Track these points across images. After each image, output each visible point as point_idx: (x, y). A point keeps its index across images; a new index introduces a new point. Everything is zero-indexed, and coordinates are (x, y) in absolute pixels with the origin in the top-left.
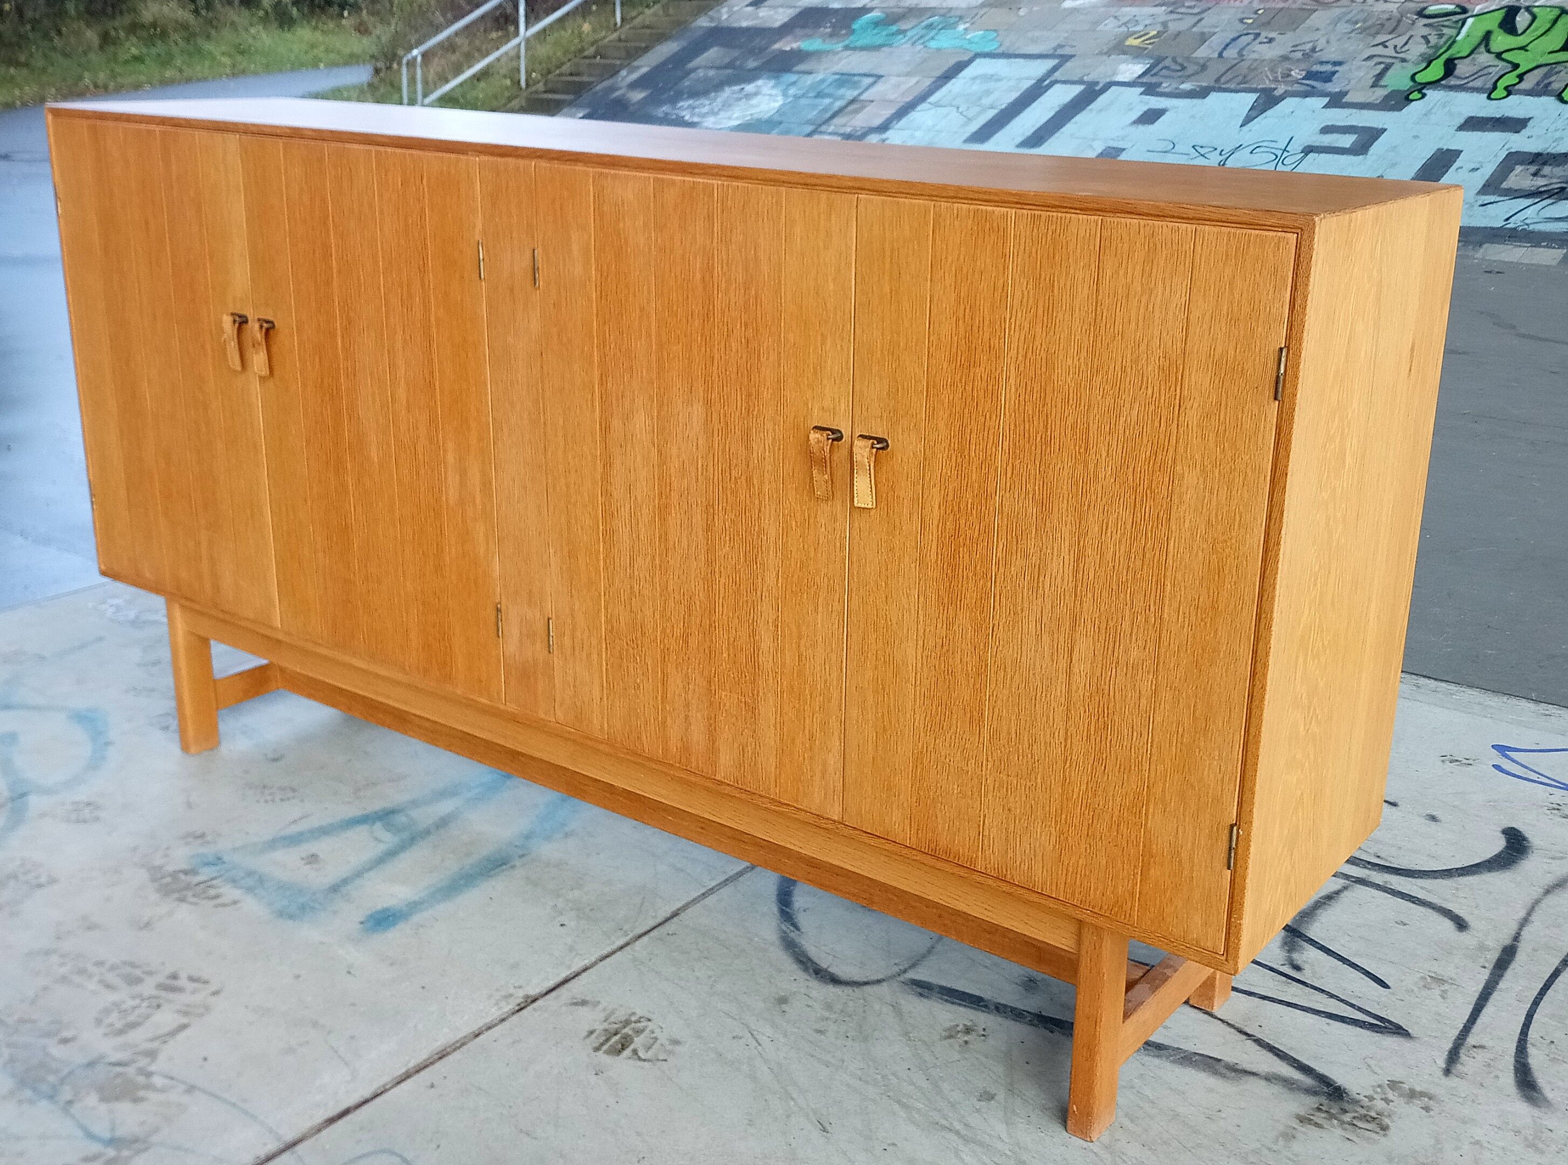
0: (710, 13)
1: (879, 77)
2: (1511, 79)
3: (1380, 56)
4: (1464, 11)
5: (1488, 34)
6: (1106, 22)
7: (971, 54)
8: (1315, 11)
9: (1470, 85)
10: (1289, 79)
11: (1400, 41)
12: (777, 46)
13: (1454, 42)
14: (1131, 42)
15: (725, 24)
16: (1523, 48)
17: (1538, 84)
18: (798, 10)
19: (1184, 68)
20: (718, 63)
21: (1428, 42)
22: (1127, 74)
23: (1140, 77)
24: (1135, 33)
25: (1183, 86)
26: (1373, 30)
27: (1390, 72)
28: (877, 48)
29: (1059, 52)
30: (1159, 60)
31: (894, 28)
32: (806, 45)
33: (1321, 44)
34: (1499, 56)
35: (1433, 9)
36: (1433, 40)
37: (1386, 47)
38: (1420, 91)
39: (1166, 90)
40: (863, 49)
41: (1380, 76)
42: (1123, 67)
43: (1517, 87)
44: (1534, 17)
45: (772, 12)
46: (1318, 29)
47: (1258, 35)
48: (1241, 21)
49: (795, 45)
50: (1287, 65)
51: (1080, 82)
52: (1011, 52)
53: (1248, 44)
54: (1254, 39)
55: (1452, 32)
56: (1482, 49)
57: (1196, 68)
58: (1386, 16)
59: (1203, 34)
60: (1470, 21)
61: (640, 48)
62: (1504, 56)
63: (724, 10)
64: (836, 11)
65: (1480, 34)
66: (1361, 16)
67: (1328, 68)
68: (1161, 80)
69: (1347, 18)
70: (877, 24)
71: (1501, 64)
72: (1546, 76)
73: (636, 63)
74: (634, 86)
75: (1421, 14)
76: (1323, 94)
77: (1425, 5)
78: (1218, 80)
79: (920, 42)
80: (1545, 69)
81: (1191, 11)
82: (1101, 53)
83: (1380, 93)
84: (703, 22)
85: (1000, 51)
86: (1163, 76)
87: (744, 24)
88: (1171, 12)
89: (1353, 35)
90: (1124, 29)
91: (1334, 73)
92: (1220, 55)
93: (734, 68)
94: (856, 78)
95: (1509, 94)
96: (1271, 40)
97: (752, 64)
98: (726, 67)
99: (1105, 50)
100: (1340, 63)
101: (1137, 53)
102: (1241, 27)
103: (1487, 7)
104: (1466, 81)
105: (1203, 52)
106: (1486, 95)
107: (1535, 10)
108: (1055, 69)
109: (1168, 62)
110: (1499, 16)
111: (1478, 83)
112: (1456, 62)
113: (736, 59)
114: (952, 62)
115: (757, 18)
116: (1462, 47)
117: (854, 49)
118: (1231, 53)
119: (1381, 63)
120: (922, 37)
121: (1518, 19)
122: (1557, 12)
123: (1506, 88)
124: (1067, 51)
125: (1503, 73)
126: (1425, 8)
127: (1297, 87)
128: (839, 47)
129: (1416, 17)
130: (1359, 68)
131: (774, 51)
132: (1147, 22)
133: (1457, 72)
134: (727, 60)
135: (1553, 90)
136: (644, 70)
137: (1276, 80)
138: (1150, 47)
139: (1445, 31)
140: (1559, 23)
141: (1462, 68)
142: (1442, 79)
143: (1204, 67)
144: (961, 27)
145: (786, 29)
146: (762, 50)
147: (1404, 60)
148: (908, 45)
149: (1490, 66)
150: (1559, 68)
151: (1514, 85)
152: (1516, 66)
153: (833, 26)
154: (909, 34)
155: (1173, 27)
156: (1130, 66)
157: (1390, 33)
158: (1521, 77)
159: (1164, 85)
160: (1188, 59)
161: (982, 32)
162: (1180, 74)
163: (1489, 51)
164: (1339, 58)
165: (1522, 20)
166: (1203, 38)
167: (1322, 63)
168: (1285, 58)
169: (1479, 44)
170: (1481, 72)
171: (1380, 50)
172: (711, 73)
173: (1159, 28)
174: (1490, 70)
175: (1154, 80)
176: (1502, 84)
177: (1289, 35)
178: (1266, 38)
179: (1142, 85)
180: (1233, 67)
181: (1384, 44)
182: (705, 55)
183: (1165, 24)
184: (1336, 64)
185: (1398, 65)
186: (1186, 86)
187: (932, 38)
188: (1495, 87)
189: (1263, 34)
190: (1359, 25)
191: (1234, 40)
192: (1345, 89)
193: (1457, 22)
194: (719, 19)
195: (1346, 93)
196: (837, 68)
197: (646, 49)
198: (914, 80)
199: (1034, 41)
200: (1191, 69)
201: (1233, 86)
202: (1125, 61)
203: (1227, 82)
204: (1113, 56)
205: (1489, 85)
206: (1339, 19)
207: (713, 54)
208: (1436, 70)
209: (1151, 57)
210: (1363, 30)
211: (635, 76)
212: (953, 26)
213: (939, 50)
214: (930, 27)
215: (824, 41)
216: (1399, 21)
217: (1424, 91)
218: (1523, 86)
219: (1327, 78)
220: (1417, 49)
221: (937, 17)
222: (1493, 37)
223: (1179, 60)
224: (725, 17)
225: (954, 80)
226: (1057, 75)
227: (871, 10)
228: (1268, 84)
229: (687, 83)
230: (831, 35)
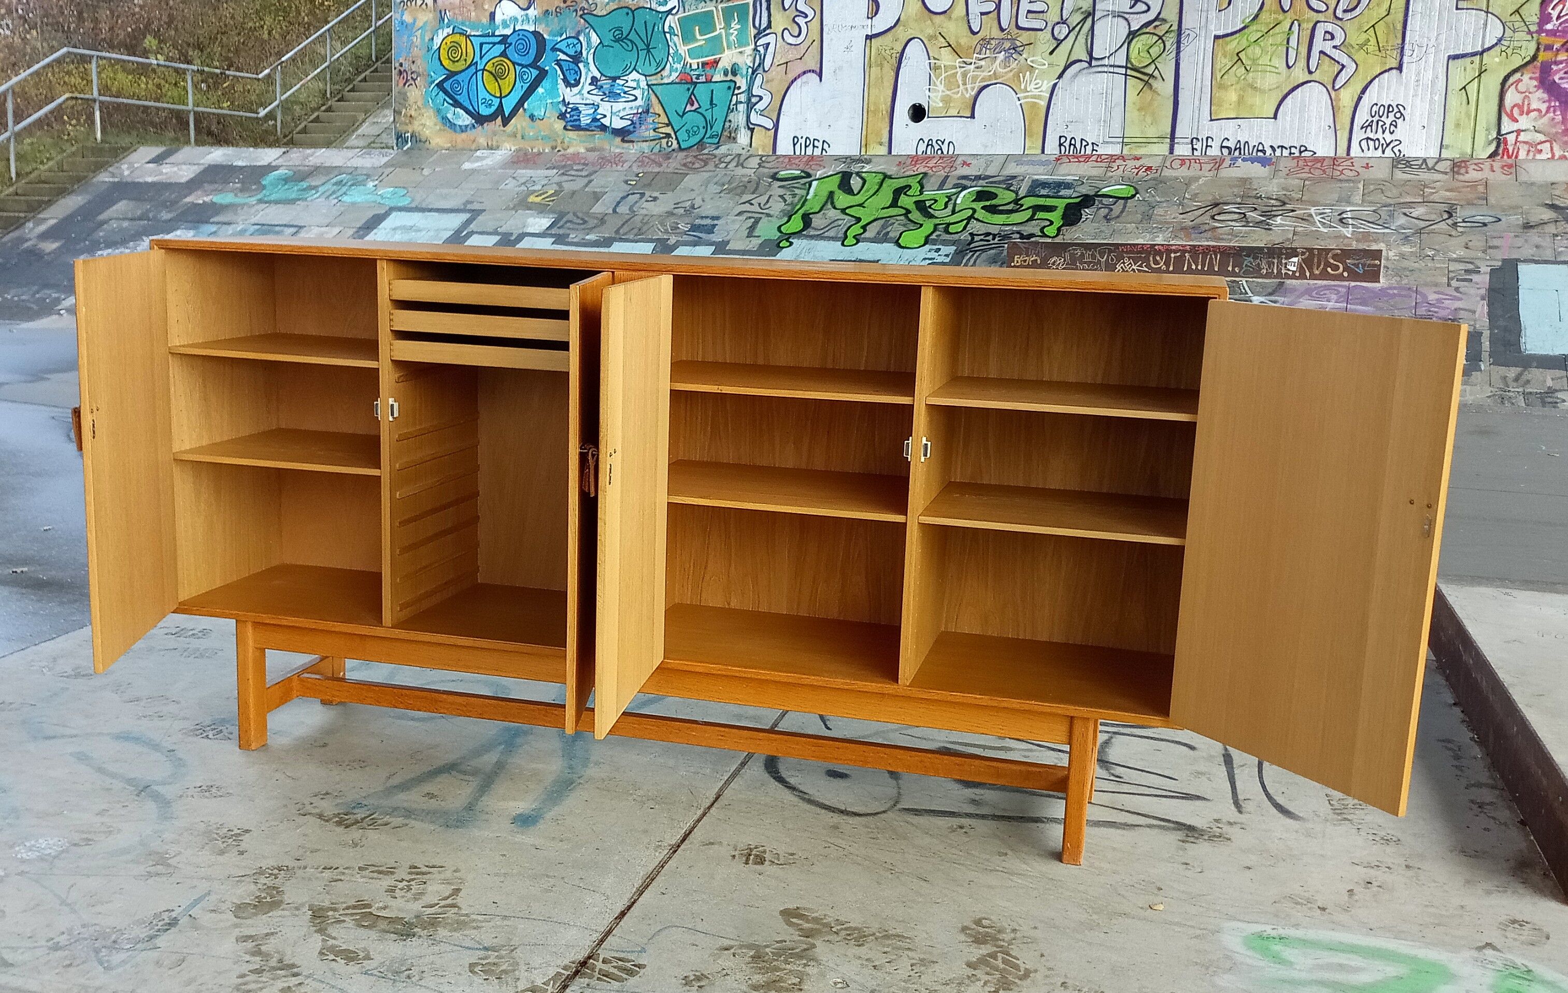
0: (110, 169)
1: (301, 227)
2: (856, 230)
3: (749, 212)
4: (809, 175)
5: (831, 194)
6: (507, 182)
7: (387, 208)
8: (687, 174)
9: (826, 234)
10: (678, 231)
11: (763, 200)
12: (188, 199)
13: (806, 200)
14: (532, 199)
15: (129, 180)
16: (861, 205)
17: (878, 233)
18: (202, 168)
19: (585, 222)
20: (130, 216)
21: (785, 201)
22: (536, 227)
23: (547, 228)
24: (535, 191)
25: (587, 237)
26: (739, 191)
27: (760, 225)
28: (292, 202)
29: (469, 207)
30: (561, 215)
31: (304, 184)
32: (218, 199)
33: (698, 203)
34: (843, 211)
35: (783, 174)
36: (789, 199)
37: (752, 204)
38: (787, 240)
39: (575, 240)
40: (277, 202)
41: (752, 228)
42: (531, 220)
43: (862, 236)
44: (864, 182)
45: (175, 169)
46: (692, 190)
47: (643, 195)
48: (626, 182)
49: (207, 199)
50: (673, 219)
51: (495, 233)
52: (424, 206)
53: (636, 202)
54: (641, 198)
55: (804, 192)
56: (829, 206)
57: (595, 221)
58: (746, 179)
59: (594, 193)
60: (815, 184)
61: (43, 202)
62: (847, 211)
63: (124, 167)
64: (242, 168)
65: (825, 194)
66: (727, 179)
67: (708, 222)
68: (568, 232)
69: (715, 180)
70: (286, 180)
71: (847, 217)
72: (884, 227)
73: (41, 216)
74: (44, 236)
75: (774, 177)
76: (711, 244)
77: (776, 170)
78: (617, 232)
79: (334, 196)
80: (882, 222)
81: (580, 173)
82: (507, 209)
83: (755, 243)
84: (104, 177)
85: (413, 205)
86: (569, 229)
87: (149, 179)
88: (563, 174)
89: (722, 195)
90: (523, 188)
91: (714, 226)
92: (614, 211)
93: (149, 220)
94: (277, 228)
95: (858, 242)
96: (655, 199)
97: (165, 215)
98: (140, 219)
99: (512, 206)
100: (718, 218)
101: (541, 209)
102: (629, 187)
103: (825, 173)
104: (822, 231)
105: (598, 209)
106: (840, 243)
107: (863, 175)
108: (468, 222)
109: (570, 217)
110: (837, 179)
111: (831, 233)
112: (811, 216)
113: (148, 211)
114: (370, 214)
115: (161, 173)
116: (813, 205)
117: (269, 202)
118: (623, 209)
119: (750, 218)
120: (334, 192)
121: (851, 182)
122: (881, 177)
123: (854, 237)
124: (476, 206)
125: (849, 225)
126: (776, 173)
127: (686, 238)
128: (253, 200)
129: (771, 180)
130: (734, 221)
131: (187, 204)
132: (543, 183)
133: (812, 225)
134: (139, 213)
135: (891, 238)
136: (52, 222)
137: (666, 232)
138: (551, 203)
139: (797, 191)
140: (884, 185)
141: (817, 221)
142: (803, 230)
143: (602, 221)
144: (371, 184)
145: (193, 184)
146: (174, 203)
147: (768, 215)
148: (322, 199)
149: (838, 220)
150: (892, 221)
151: (861, 234)
152: (859, 220)
153: (242, 182)
154: (321, 189)
155: (568, 187)
156: (537, 220)
157: (753, 193)
158: (864, 228)
159: (571, 236)
160: (587, 213)
161: (392, 189)
162: (583, 226)
163: (835, 208)
164: (716, 214)
165: (855, 182)
166: (597, 197)
167: (702, 217)
168: (670, 214)
169: (826, 202)
170: (832, 224)
171: (747, 207)
172: (125, 224)
173: (555, 187)
174: (840, 222)
175: (561, 232)
176: (851, 234)
177: (670, 194)
178: (650, 197)
179: (552, 236)
180: (627, 222)
181: (749, 202)
182: (114, 208)
183: (559, 184)
184: (713, 218)
185: (765, 219)
186: (591, 237)
187: (345, 193)
188: (846, 237)
189: (648, 194)
190: (726, 187)
191: (623, 198)
192: (726, 239)
193: (805, 184)
194: (122, 174)
195: (728, 242)
196: (254, 220)
197: (49, 203)
198: (336, 230)
199: (445, 197)
200: (592, 223)
201: (631, 237)
202: (532, 216)
203: (625, 234)
204: (519, 211)
205: (841, 235)
206: (709, 182)
207: (122, 206)
208: (796, 224)
209: (554, 212)
210: (730, 191)
211: (43, 228)
212: (363, 183)
213: (353, 204)
214: (339, 183)
215: (236, 195)
216: (758, 184)
217: (790, 240)
218: (867, 235)
219: (710, 230)
220: (777, 207)
221: (344, 175)
222: (836, 197)
223: (580, 215)
224: (126, 173)
225: (375, 231)
226: (472, 227)
227: (276, 168)
228: (660, 235)
229: (101, 234)
230: (241, 190)
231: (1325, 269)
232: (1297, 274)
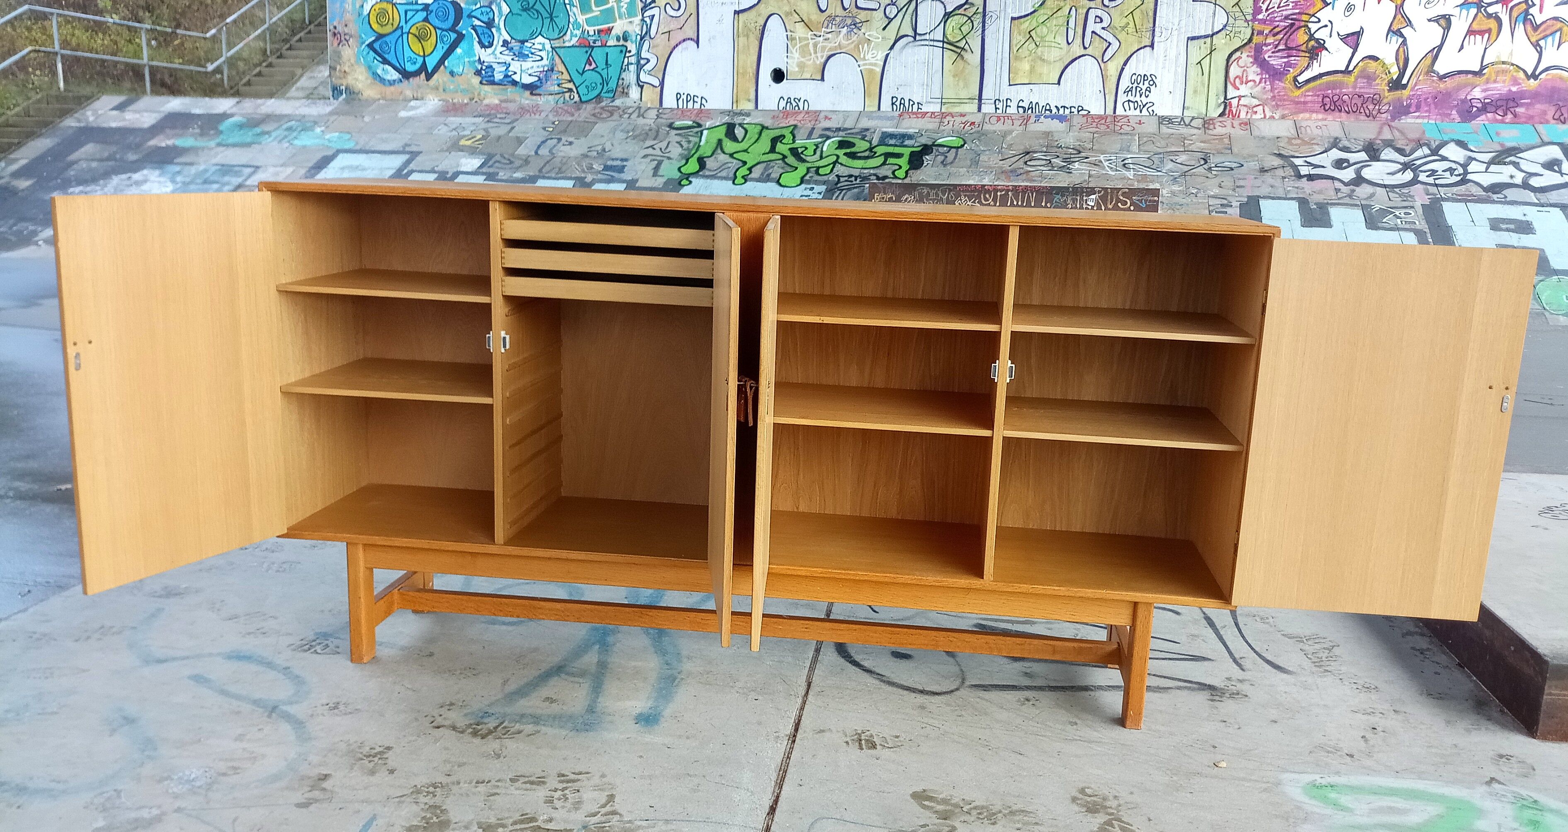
0: (76, 115)
1: (257, 167)
2: (744, 171)
3: (652, 155)
4: (699, 125)
5: (720, 142)
6: (440, 127)
7: (334, 151)
8: (597, 123)
9: (719, 175)
10: (593, 170)
11: (663, 145)
12: (152, 143)
13: (699, 146)
14: (463, 142)
15: (94, 125)
16: (746, 151)
17: (762, 174)
18: (162, 115)
19: (511, 162)
20: (98, 156)
21: (682, 146)
22: (469, 166)
23: (479, 168)
24: (464, 136)
25: (515, 175)
26: (641, 137)
27: (663, 166)
28: (248, 145)
29: (407, 149)
30: (490, 157)
31: (258, 130)
32: (180, 142)
33: (608, 147)
34: (731, 155)
35: (678, 124)
36: (685, 145)
37: (654, 149)
38: (687, 179)
39: (503, 178)
40: (235, 145)
41: (657, 169)
42: (463, 161)
43: (749, 176)
44: (746, 132)
45: (137, 116)
46: (602, 136)
47: (560, 140)
48: (544, 129)
49: (170, 142)
50: (588, 161)
51: (433, 171)
52: (367, 148)
53: (555, 146)
54: (558, 143)
55: (697, 140)
56: (719, 151)
57: (521, 162)
58: (648, 128)
59: (518, 138)
60: (705, 132)
61: (13, 144)
62: (735, 155)
63: (89, 113)
64: (199, 115)
65: (714, 142)
66: (630, 127)
67: (618, 163)
68: (497, 170)
69: (621, 128)
70: (241, 126)
71: (735, 161)
72: (766, 169)
73: (12, 156)
74: (16, 175)
75: (671, 126)
76: (623, 181)
77: (672, 121)
78: (540, 171)
79: (286, 140)
80: (763, 165)
81: (503, 121)
82: (442, 151)
83: (659, 182)
84: (70, 122)
85: (358, 147)
86: (498, 168)
87: (114, 125)
88: (488, 121)
89: (628, 140)
90: (454, 133)
91: (624, 167)
92: (536, 153)
93: (116, 160)
94: (236, 169)
95: (746, 181)
96: (571, 143)
97: (132, 157)
98: (108, 159)
99: (445, 148)
100: (626, 160)
101: (472, 151)
102: (546, 133)
103: (713, 124)
104: (715, 172)
105: (522, 151)
106: (731, 182)
107: (745, 126)
108: (408, 162)
109: (498, 158)
110: (723, 129)
111: (724, 174)
112: (705, 159)
113: (115, 153)
114: (319, 156)
115: (124, 120)
116: (705, 150)
117: (227, 146)
118: (544, 151)
119: (654, 160)
120: (286, 137)
121: (736, 132)
122: (759, 128)
123: (743, 177)
124: (414, 149)
125: (737, 167)
126: (672, 123)
127: (600, 177)
128: (212, 144)
129: (668, 129)
130: (640, 163)
131: (150, 147)
132: (472, 128)
133: (707, 167)
134: (106, 154)
135: (773, 179)
136: (23, 162)
137: (583, 171)
138: (480, 146)
139: (691, 138)
140: (763, 134)
141: (710, 163)
142: (698, 172)
143: (526, 161)
144: (318, 130)
145: (156, 129)
146: (138, 146)
147: (669, 158)
148: (275, 143)
149: (727, 163)
150: (772, 164)
151: (748, 175)
152: (745, 163)
153: (201, 128)
154: (274, 134)
155: (494, 132)
156: (469, 160)
157: (654, 139)
158: (750, 169)
159: (500, 174)
160: (513, 155)
161: (337, 134)
162: (510, 166)
163: (724, 153)
164: (624, 156)
165: (739, 132)
166: (520, 141)
167: (613, 159)
168: (585, 156)
169: (716, 148)
170: (723, 166)
171: (650, 151)
172: (94, 164)
173: (484, 133)
174: (730, 165)
175: (491, 170)
176: (739, 174)
177: (583, 139)
178: (567, 141)
179: (483, 174)
180: (548, 162)
181: (652, 147)
182: (83, 150)
183: (486, 130)
184: (622, 160)
185: (666, 162)
186: (518, 175)
187: (296, 138)
188: (735, 177)
189: (564, 139)
190: (631, 134)
191: (543, 142)
192: (635, 178)
193: (697, 133)
194: (87, 119)
195: (637, 180)
196: (214, 161)
197: (19, 145)
198: (289, 170)
199: (384, 141)
200: (518, 163)
201: (553, 175)
202: (464, 156)
203: (548, 172)
204: (453, 153)
205: (731, 175)
206: (615, 130)
207: (89, 148)
208: (693, 166)
209: (482, 153)
210: (634, 137)
211: (15, 167)
212: (311, 129)
213: (304, 147)
214: (290, 129)
215: (196, 139)
216: (658, 132)
217: (690, 179)
218: (753, 175)
219: (621, 169)
220: (676, 151)
221: (293, 122)
222: (724, 144)
223: (506, 156)
224: (91, 119)
225: (325, 170)
226: (412, 166)
227: (232, 115)
228: (578, 174)
229: (72, 173)
230: (202, 135)
231: (1116, 204)
232: (1095, 208)
